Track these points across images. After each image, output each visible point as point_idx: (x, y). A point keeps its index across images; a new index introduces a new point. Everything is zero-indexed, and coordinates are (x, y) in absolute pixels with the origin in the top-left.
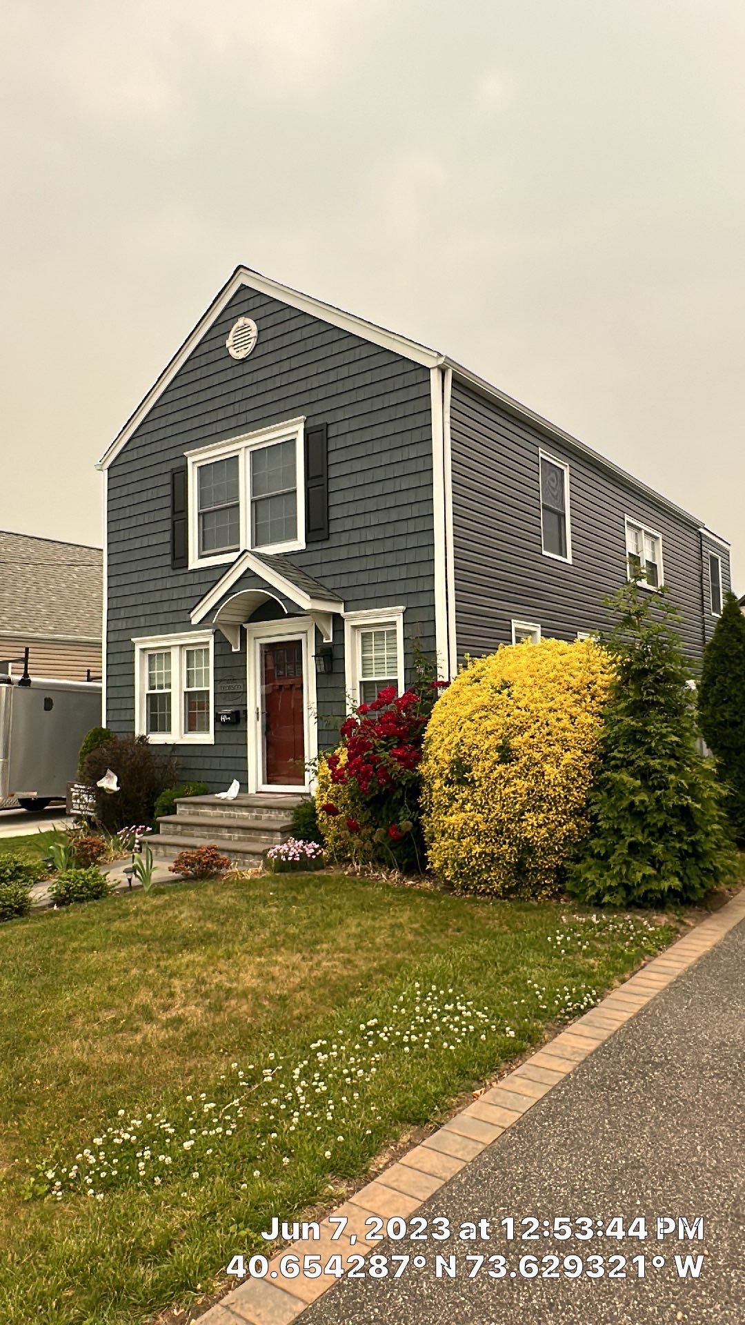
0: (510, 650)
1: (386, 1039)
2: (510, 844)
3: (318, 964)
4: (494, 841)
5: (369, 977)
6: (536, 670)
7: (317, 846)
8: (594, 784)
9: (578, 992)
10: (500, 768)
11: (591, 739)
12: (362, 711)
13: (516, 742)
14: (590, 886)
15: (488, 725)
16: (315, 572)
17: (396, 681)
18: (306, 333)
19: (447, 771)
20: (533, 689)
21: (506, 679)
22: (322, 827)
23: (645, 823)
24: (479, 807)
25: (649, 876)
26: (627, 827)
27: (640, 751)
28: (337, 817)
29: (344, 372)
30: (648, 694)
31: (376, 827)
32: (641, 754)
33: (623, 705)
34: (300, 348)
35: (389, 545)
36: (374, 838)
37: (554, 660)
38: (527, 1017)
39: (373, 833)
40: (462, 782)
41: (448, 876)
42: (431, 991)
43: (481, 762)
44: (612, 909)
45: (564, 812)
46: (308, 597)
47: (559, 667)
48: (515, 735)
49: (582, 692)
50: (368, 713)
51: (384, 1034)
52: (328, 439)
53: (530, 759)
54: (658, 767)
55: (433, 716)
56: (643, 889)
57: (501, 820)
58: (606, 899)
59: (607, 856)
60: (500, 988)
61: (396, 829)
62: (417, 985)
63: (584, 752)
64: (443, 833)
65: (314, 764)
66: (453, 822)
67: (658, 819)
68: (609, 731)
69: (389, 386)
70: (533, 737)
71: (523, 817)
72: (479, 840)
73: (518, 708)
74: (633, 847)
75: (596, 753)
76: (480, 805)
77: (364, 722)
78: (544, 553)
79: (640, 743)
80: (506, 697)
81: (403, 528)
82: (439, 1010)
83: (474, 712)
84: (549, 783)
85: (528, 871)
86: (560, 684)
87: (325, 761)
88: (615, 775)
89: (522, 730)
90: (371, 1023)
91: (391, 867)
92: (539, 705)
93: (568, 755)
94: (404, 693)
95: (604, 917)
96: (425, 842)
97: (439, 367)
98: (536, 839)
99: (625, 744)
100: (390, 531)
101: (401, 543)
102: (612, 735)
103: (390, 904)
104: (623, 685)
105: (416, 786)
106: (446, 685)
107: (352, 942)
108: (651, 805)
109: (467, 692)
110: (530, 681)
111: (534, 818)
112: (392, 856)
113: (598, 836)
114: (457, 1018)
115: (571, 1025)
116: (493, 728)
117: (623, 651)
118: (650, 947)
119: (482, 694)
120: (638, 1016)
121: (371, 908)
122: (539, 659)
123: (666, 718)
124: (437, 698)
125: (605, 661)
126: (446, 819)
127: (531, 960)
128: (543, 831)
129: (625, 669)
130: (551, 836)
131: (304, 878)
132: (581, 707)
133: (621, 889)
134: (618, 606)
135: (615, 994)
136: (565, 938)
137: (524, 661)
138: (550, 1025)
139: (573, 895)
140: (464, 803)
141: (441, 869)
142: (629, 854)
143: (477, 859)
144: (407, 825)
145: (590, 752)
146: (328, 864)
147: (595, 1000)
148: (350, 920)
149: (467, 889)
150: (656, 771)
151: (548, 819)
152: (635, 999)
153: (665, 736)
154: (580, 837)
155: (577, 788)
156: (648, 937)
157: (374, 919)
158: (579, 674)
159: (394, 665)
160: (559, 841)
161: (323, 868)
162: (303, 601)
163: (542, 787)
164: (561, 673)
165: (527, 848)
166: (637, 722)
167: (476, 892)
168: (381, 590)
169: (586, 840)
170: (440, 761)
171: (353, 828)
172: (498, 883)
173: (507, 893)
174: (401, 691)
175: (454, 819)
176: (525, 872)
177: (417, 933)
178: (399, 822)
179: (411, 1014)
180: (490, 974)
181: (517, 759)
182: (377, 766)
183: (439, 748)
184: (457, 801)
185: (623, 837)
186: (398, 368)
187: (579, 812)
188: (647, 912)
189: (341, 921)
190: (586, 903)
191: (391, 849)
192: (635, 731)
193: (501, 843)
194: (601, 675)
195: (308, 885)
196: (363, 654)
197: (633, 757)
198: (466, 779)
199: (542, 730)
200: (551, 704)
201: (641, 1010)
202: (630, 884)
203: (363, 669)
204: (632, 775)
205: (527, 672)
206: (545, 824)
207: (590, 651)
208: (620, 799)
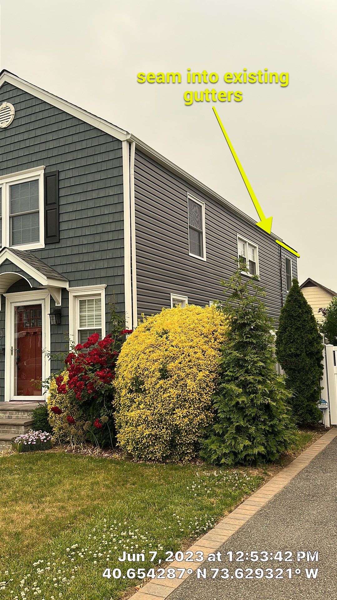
0: (168, 312)
1: (82, 556)
2: (167, 429)
3: (43, 510)
4: (157, 427)
5: (75, 517)
6: (183, 323)
7: (47, 434)
8: (216, 391)
9: (203, 519)
10: (161, 382)
11: (214, 364)
12: (78, 348)
13: (170, 366)
14: (214, 453)
15: (154, 356)
16: (51, 262)
17: (101, 330)
18: (46, 114)
19: (129, 384)
20: (181, 335)
21: (165, 329)
22: (51, 422)
23: (245, 414)
24: (149, 406)
25: (247, 446)
26: (234, 417)
27: (242, 371)
28: (61, 415)
29: (69, 140)
30: (247, 338)
31: (86, 421)
32: (242, 373)
33: (232, 344)
34: (42, 123)
35: (97, 247)
36: (84, 427)
37: (193, 317)
38: (172, 537)
39: (84, 424)
40: (139, 391)
41: (129, 450)
42: (113, 524)
43: (150, 378)
44: (227, 466)
45: (198, 408)
46: (46, 278)
47: (196, 321)
48: (170, 362)
49: (209, 336)
50: (82, 349)
51: (81, 553)
52: (59, 180)
53: (178, 376)
54: (252, 381)
55: (122, 351)
56: (244, 453)
57: (161, 414)
58: (223, 461)
59: (223, 434)
60: (156, 519)
61: (99, 421)
62: (105, 520)
63: (210, 372)
64: (127, 423)
65: (47, 382)
66: (133, 416)
67: (251, 412)
68: (224, 359)
69: (98, 150)
70: (180, 363)
71: (174, 412)
72: (148, 426)
73: (172, 346)
74: (239, 429)
75: (217, 373)
76: (149, 405)
77: (79, 355)
78: (190, 254)
79: (242, 367)
80: (165, 339)
81: (106, 237)
82: (117, 536)
83: (146, 348)
84: (190, 391)
85: (178, 445)
86: (197, 331)
87: (54, 380)
88: (227, 386)
89: (174, 359)
90: (73, 547)
91: (95, 446)
92: (184, 344)
93: (201, 375)
94: (105, 336)
95: (221, 472)
96: (116, 429)
97: (127, 141)
98: (182, 425)
99: (233, 367)
100: (97, 239)
101: (105, 246)
102: (226, 362)
103: (92, 470)
104: (233, 332)
105: (110, 395)
106: (130, 332)
107: (66, 495)
108: (248, 403)
109: (142, 336)
110: (179, 330)
111: (181, 412)
112: (96, 439)
113: (218, 422)
114: (128, 540)
115: (198, 540)
116: (157, 358)
117: (232, 312)
118: (247, 490)
119: (151, 337)
120: (238, 532)
121: (79, 472)
122: (185, 317)
123: (257, 352)
124: (125, 340)
125: (223, 318)
126: (128, 414)
127: (177, 501)
128: (186, 420)
129: (234, 322)
130: (191, 423)
131: (38, 455)
132: (208, 345)
133: (232, 454)
134: (230, 286)
135: (225, 520)
136: (197, 486)
137: (176, 318)
138: (185, 541)
139: (204, 459)
140: (139, 404)
141: (125, 446)
142: (236, 433)
143: (146, 438)
144: (105, 419)
145: (213, 372)
146: (55, 445)
147: (213, 524)
148: (66, 481)
149: (141, 458)
150: (251, 383)
151: (189, 413)
152: (237, 522)
153: (255, 362)
154: (207, 423)
155: (206, 394)
156: (246, 484)
157: (81, 479)
158: (208, 326)
159: (99, 320)
160: (195, 426)
161: (51, 448)
162: (43, 280)
163: (186, 393)
164: (197, 325)
165: (177, 431)
166: (240, 354)
167: (146, 459)
168: (91, 275)
169: (211, 425)
170: (125, 378)
171: (71, 422)
172: (159, 453)
173: (165, 459)
174: (104, 335)
175: (134, 414)
176: (175, 446)
177: (107, 487)
178: (100, 417)
179: (100, 540)
180: (151, 511)
181: (171, 377)
182: (87, 383)
183: (125, 371)
184: (135, 403)
185: (232, 423)
186: (102, 140)
187: (207, 408)
188: (246, 468)
189: (60, 482)
190: (211, 464)
191: (95, 434)
192: (239, 359)
193: (161, 428)
194: (220, 327)
195: (40, 460)
196: (80, 313)
197: (238, 375)
198: (141, 389)
199: (186, 359)
200: (191, 344)
201: (240, 529)
202: (236, 451)
203: (80, 323)
204: (238, 386)
205: (177, 325)
206: (187, 416)
207: (214, 312)
208: (231, 400)
